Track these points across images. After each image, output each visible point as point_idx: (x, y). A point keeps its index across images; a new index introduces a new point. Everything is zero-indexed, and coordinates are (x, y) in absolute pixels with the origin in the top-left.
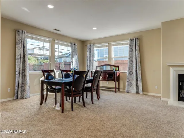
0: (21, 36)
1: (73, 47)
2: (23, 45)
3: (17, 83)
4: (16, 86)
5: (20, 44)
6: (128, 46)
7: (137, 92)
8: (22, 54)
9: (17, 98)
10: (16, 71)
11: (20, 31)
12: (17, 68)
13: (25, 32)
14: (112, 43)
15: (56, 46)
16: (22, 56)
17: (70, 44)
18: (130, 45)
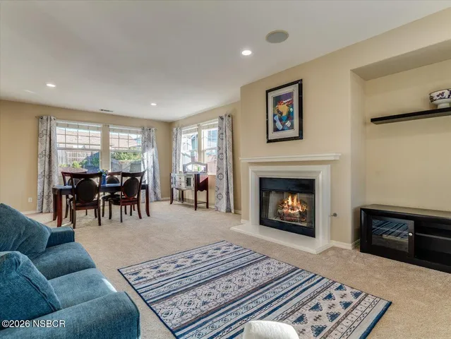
0: (45, 124)
1: (146, 133)
2: (48, 139)
3: (39, 190)
4: (39, 194)
5: (45, 136)
6: (217, 129)
7: (228, 210)
8: (48, 150)
9: (42, 212)
10: (39, 173)
11: (45, 118)
12: (40, 170)
13: (52, 118)
14: (203, 124)
15: (112, 134)
16: (47, 153)
17: (140, 130)
18: (220, 128)
